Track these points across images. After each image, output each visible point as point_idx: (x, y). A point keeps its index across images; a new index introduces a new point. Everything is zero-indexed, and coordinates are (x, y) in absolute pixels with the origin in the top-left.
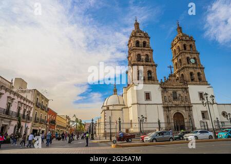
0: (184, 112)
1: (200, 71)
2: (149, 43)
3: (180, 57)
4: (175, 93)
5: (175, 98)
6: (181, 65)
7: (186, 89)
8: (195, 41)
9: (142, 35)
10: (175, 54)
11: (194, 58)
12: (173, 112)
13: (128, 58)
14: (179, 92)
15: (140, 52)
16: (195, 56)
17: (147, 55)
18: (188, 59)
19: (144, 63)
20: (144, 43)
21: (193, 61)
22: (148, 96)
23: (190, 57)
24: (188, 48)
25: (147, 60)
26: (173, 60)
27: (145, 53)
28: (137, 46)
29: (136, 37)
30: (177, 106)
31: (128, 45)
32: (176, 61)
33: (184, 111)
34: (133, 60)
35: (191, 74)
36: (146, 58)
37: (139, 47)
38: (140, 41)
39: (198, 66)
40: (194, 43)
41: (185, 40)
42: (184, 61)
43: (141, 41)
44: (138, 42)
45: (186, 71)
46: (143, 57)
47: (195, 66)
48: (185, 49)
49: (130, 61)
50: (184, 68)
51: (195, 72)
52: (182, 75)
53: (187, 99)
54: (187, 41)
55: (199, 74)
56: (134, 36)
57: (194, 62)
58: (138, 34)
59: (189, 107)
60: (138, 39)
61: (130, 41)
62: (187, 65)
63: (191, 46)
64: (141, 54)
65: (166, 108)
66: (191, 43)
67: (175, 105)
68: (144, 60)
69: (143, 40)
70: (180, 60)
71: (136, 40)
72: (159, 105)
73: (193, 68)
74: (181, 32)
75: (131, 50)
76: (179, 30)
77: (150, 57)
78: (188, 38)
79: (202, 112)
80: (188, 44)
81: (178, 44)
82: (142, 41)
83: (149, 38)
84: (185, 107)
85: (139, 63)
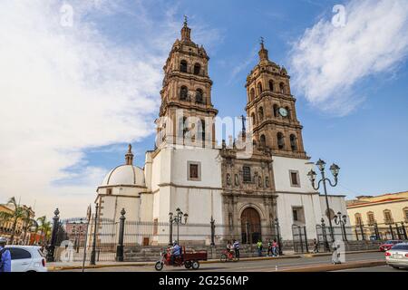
0: (262, 207)
1: (294, 132)
2: (206, 67)
3: (261, 104)
4: (247, 168)
5: (247, 179)
6: (262, 118)
7: (269, 163)
8: (289, 77)
9: (195, 50)
10: (253, 98)
11: (287, 108)
12: (241, 205)
13: (162, 92)
14: (255, 168)
15: (187, 83)
16: (288, 104)
17: (199, 90)
18: (276, 108)
19: (193, 104)
20: (197, 67)
21: (283, 112)
22: (194, 171)
23: (280, 105)
24: (277, 88)
25: (199, 99)
26: (249, 108)
27: (197, 86)
28: (181, 71)
29: (182, 52)
30: (249, 195)
31: (165, 68)
32: (253, 110)
33: (262, 205)
34: (171, 96)
35: (279, 136)
36: (197, 97)
37: (186, 72)
38: (189, 61)
39: (292, 123)
40: (287, 81)
41: (272, 74)
42: (269, 110)
43: (191, 62)
44: (184, 63)
45: (270, 129)
46: (192, 94)
47: (287, 122)
48: (272, 89)
49: (165, 98)
50: (266, 123)
51: (287, 133)
52: (263, 136)
53: (269, 182)
54: (276, 74)
55: (292, 137)
56: (177, 49)
57: (285, 115)
58: (186, 49)
59: (271, 199)
60: (186, 57)
61: (169, 60)
62: (273, 119)
63: (281, 85)
64: (189, 88)
65: (229, 198)
66: (283, 80)
67: (248, 192)
68: (193, 98)
69: (196, 60)
70: (261, 108)
71: (182, 58)
72: (214, 191)
73: (284, 125)
74: (266, 58)
75: (170, 76)
76: (263, 55)
77: (205, 95)
78: (277, 71)
79: (293, 208)
80: (277, 81)
81: (260, 79)
82: (194, 62)
83: (208, 59)
84: (264, 197)
85: (183, 103)
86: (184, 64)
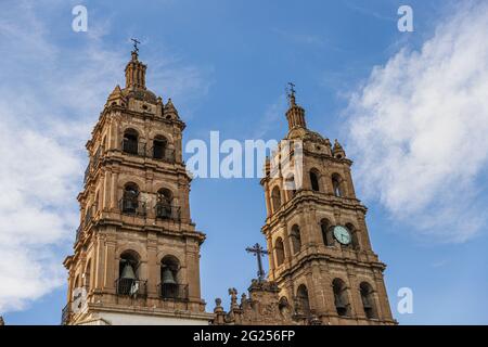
1: (367, 277)
2: (178, 144)
3: (295, 218)
6: (298, 249)
8: (350, 163)
9: (154, 109)
10: (277, 204)
11: (349, 226)
13: (82, 197)
15: (137, 177)
16: (352, 217)
17: (165, 192)
18: (326, 227)
19: (151, 222)
20: (160, 145)
21: (342, 234)
23: (333, 220)
24: (326, 184)
25: (164, 212)
26: (270, 228)
27: (160, 182)
28: (125, 151)
29: (125, 112)
31: (90, 144)
32: (279, 232)
34: (102, 205)
35: (337, 286)
36: (159, 207)
37: (135, 153)
38: (142, 131)
39: (363, 258)
40: (348, 172)
41: (316, 156)
42: (312, 233)
43: (147, 133)
45: (316, 272)
46: (148, 199)
47: (351, 255)
48: (315, 187)
49: (90, 210)
50: (308, 260)
51: (352, 281)
52: (302, 288)
54: (323, 157)
55: (365, 289)
56: (118, 106)
57: (346, 241)
58: (136, 106)
60: (136, 124)
61: (99, 128)
62: (321, 250)
63: (335, 178)
64: (142, 187)
66: (338, 168)
68: (152, 212)
69: (157, 129)
70: (295, 228)
71: (126, 125)
73: (345, 262)
74: (302, 124)
75: (100, 164)
76: (295, 118)
77: (176, 202)
78: (325, 150)
80: (325, 170)
82: (152, 134)
83: (182, 126)
85: (128, 219)
86: (131, 137)
